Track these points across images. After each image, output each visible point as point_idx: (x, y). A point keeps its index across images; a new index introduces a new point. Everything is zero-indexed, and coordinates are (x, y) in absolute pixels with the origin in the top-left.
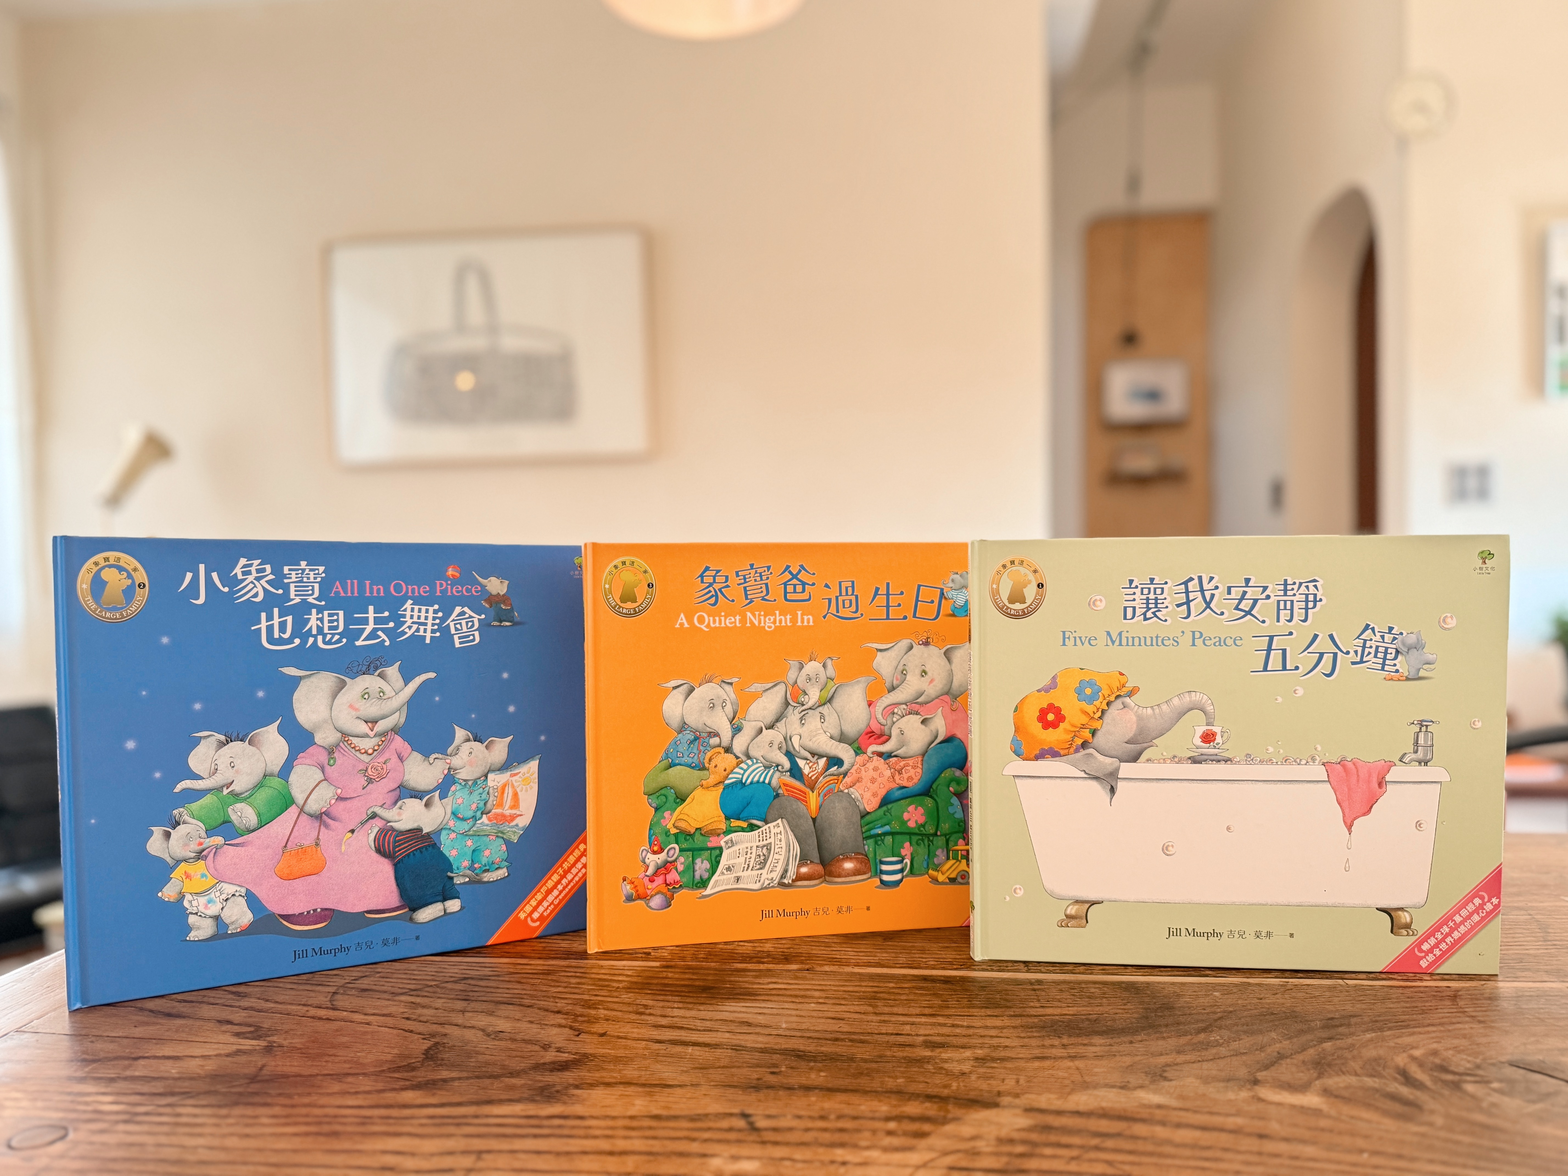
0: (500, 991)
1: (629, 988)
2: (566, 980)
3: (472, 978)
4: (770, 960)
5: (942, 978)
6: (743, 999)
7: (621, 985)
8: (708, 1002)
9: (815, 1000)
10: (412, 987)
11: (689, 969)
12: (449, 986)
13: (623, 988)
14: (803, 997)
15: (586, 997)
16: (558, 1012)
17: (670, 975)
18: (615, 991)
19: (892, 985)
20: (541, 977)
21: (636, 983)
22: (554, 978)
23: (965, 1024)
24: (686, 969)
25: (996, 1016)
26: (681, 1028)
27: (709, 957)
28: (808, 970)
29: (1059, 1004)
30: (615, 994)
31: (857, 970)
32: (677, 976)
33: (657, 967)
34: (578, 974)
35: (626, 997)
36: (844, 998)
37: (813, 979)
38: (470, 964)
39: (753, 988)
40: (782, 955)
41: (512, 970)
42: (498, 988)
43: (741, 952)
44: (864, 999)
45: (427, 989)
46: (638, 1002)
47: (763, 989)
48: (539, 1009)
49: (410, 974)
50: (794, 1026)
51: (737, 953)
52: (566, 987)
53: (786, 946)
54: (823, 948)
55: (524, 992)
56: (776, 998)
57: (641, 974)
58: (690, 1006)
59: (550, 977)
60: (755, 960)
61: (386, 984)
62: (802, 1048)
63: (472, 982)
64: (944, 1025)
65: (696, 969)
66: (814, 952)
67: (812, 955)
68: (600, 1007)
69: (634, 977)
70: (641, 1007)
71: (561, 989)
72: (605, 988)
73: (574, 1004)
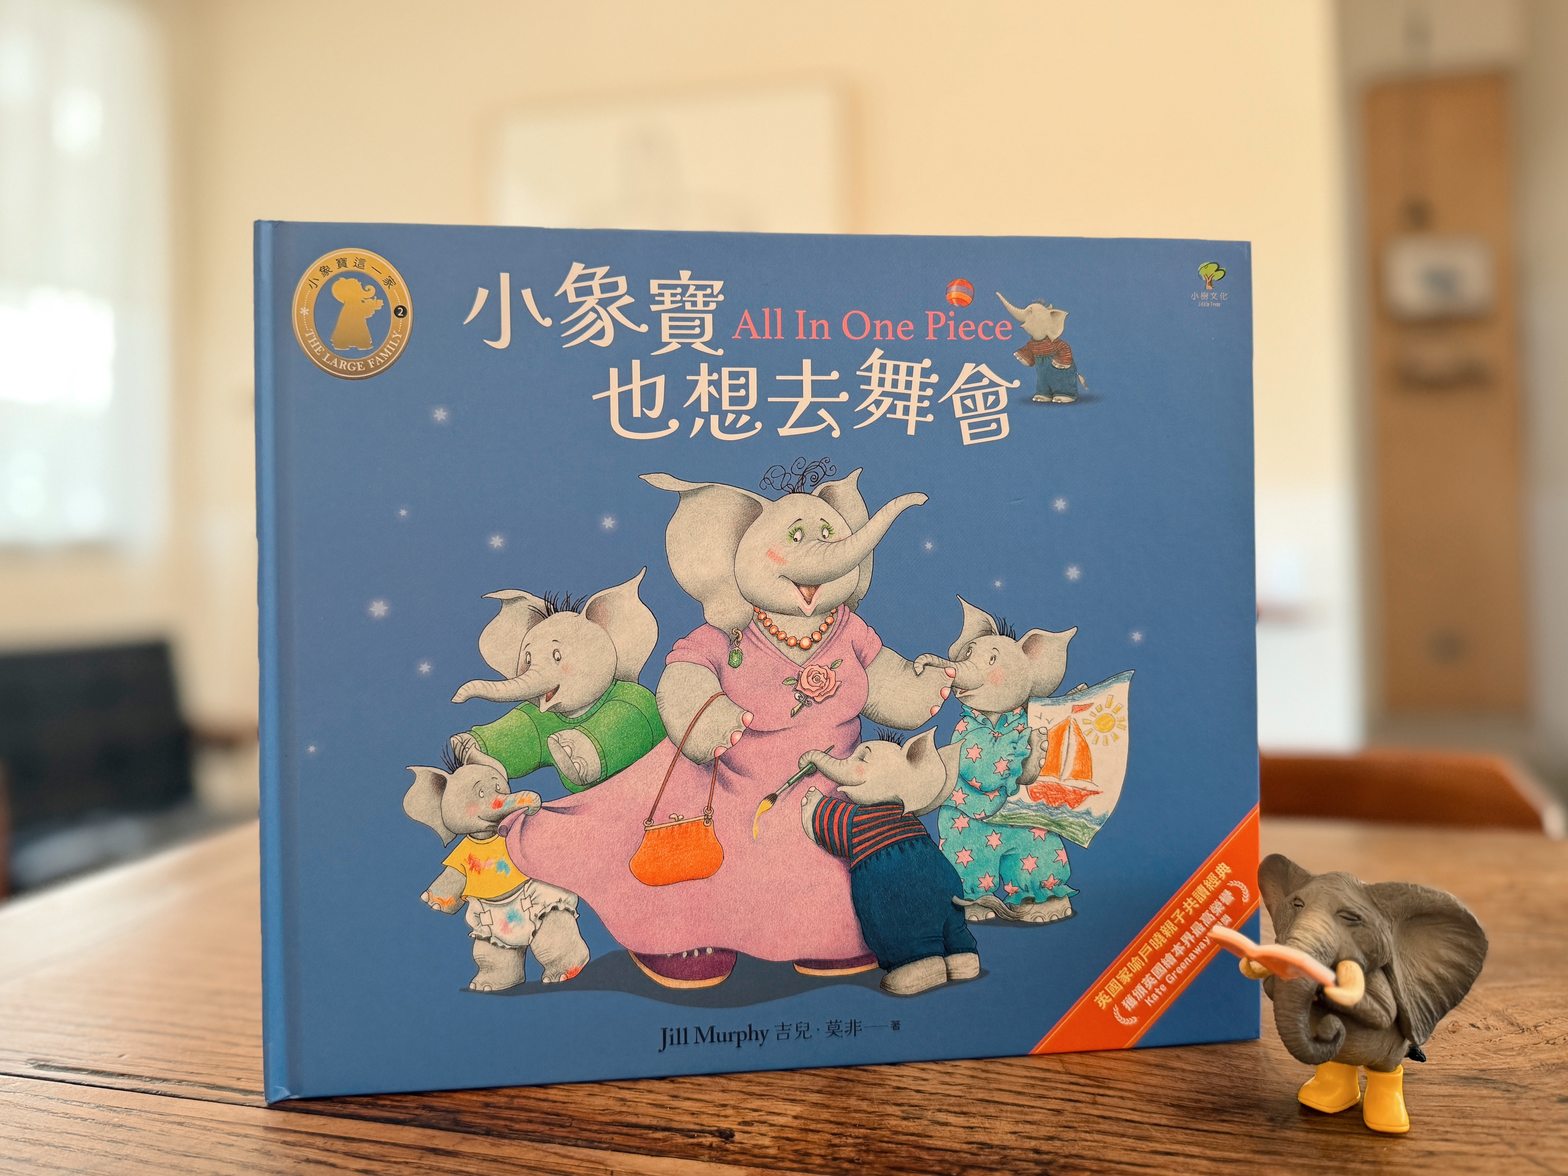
27: (865, 1157)
40: (1037, 1163)
43: (939, 1143)
51: (929, 1149)
53: (1044, 1131)
54: (1130, 1142)
66: (1111, 1155)
67: (1106, 1165)
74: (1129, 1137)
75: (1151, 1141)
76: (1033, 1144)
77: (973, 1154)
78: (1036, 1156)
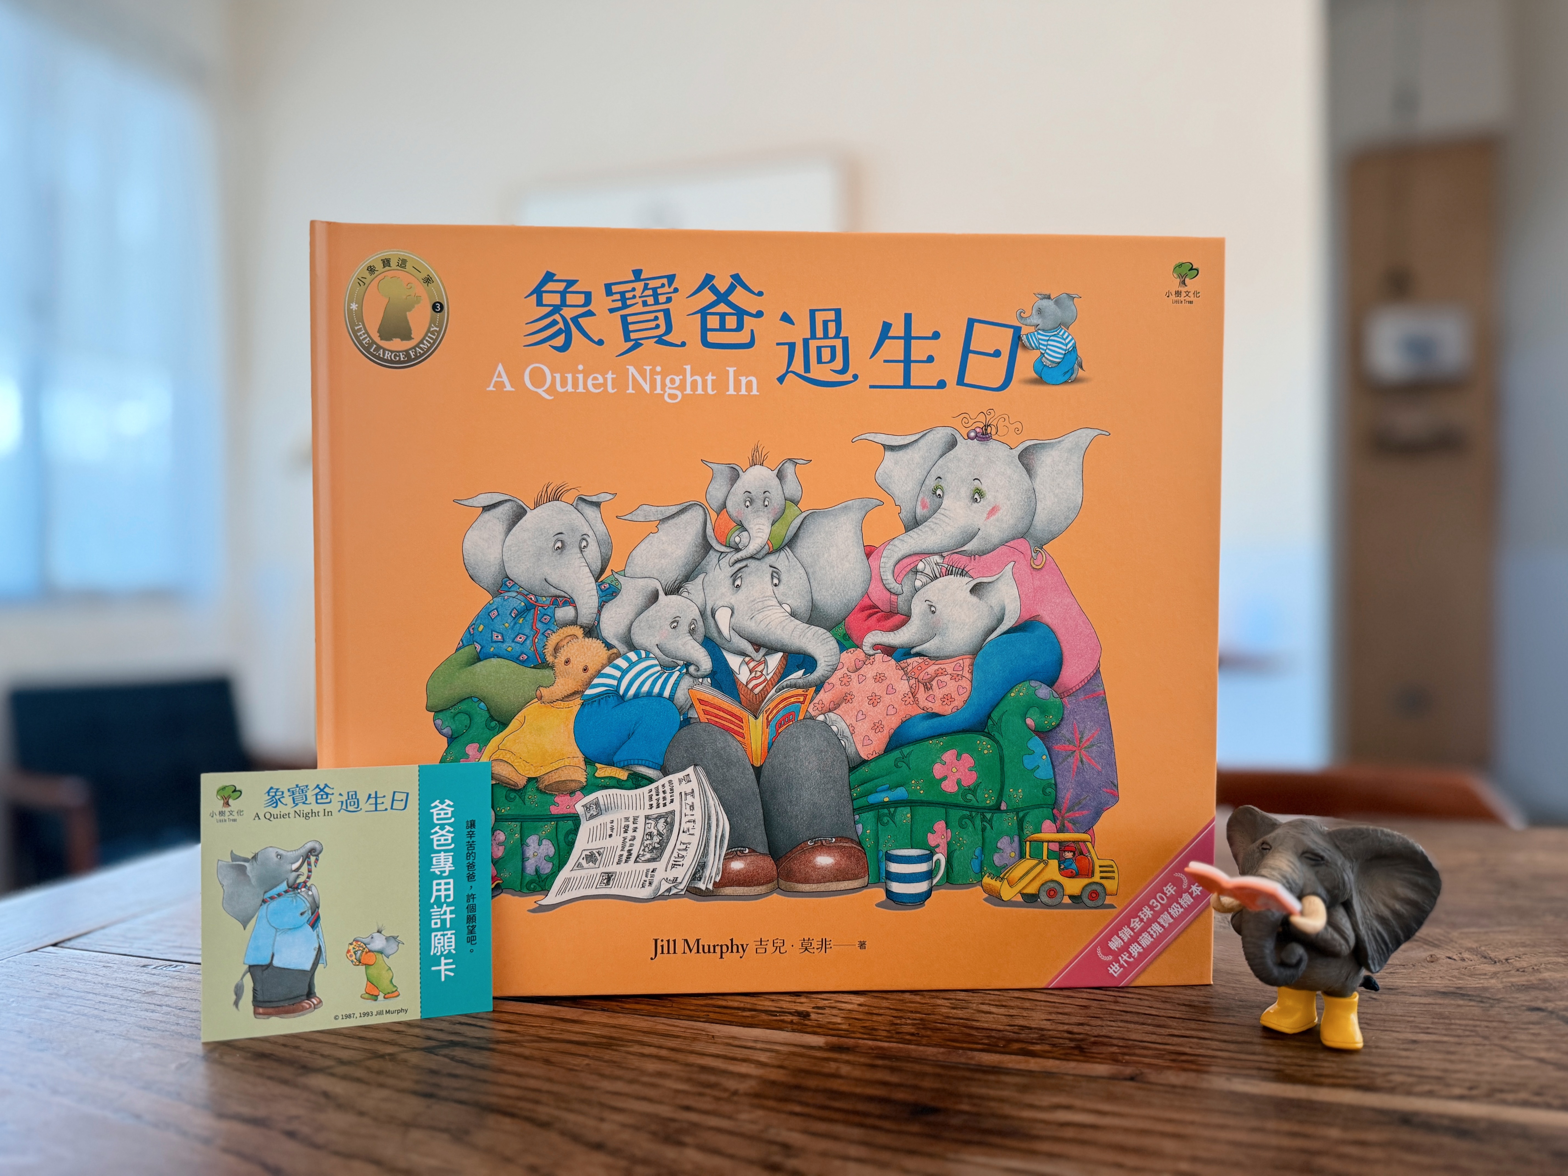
0: (503, 1078)
2: (636, 1062)
3: (463, 1045)
4: (1047, 1048)
7: (744, 1086)
8: (923, 1149)
10: (345, 1055)
12: (415, 1057)
13: (746, 1094)
15: (665, 1111)
16: (598, 1147)
17: (845, 1069)
18: (728, 1100)
20: (592, 1051)
21: (773, 1083)
22: (616, 1056)
24: (878, 1057)
27: (923, 1032)
28: (1132, 1079)
30: (727, 1108)
32: (857, 1073)
33: (820, 1048)
34: (664, 1053)
35: (749, 1118)
37: (1150, 1106)
39: (1021, 1119)
40: (1071, 1040)
41: (543, 1033)
42: (502, 1071)
43: (986, 1025)
46: (772, 1134)
47: (1044, 1121)
48: (563, 1133)
51: (977, 1029)
52: (632, 1082)
54: (1150, 1028)
55: (546, 1086)
56: (1075, 1150)
57: (786, 1063)
58: (885, 1156)
59: (608, 1055)
60: (1016, 1046)
63: (459, 1052)
65: (897, 1058)
66: (1134, 1036)
67: (1131, 1042)
68: (688, 1139)
69: (772, 1069)
70: (775, 1148)
71: (619, 1086)
72: (708, 1091)
73: (637, 1128)
74: (1149, 1025)
75: (1168, 1028)
76: (1066, 1027)
77: (1014, 1033)
78: (1070, 1036)
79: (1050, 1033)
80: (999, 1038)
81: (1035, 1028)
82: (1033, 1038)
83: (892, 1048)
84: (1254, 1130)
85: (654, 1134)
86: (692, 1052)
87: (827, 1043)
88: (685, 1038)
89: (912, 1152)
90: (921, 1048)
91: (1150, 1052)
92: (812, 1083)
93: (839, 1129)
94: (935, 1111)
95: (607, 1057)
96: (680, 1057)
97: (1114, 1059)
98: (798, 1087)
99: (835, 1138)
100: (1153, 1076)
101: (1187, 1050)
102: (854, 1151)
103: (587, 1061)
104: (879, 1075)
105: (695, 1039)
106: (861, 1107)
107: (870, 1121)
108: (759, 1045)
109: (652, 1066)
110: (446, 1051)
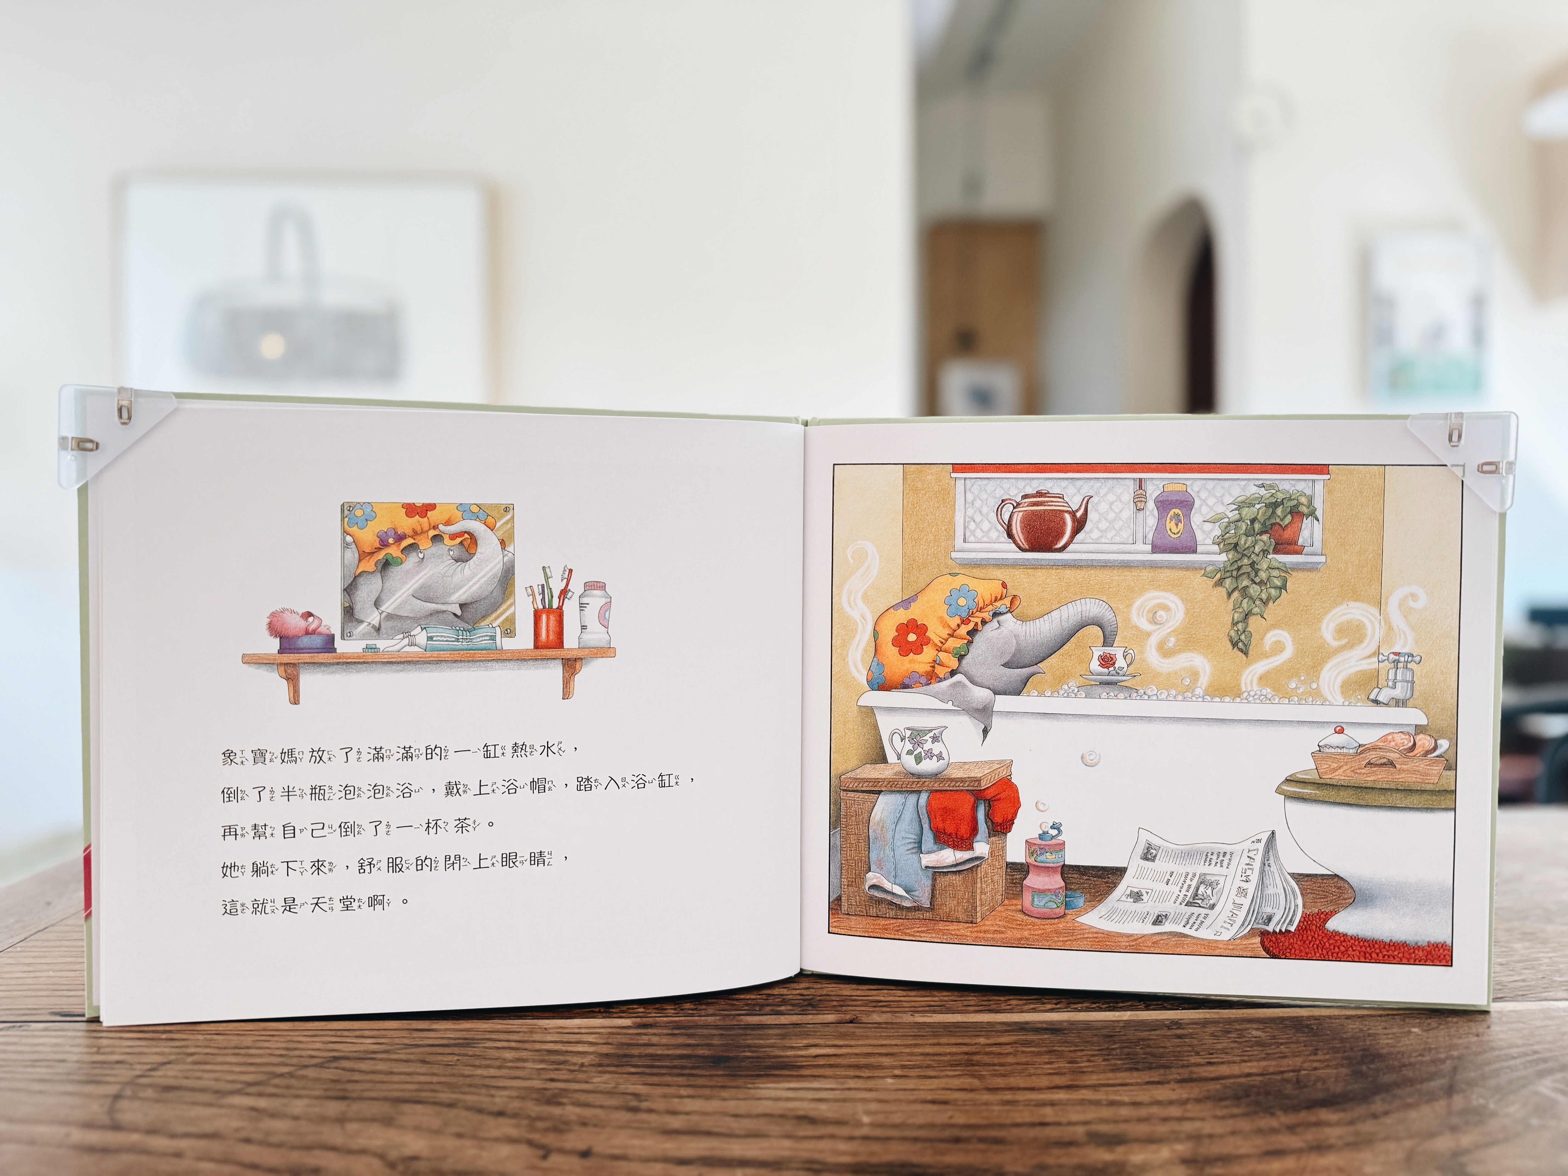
0: (396, 1078)
1: (600, 1065)
2: (495, 1053)
3: (347, 1058)
4: (789, 1008)
5: (1045, 1026)
6: (781, 1076)
7: (586, 1060)
8: (730, 1084)
9: (889, 1072)
11: (678, 1029)
12: (311, 1073)
13: (591, 1065)
14: (867, 1066)
15: (537, 1084)
16: (500, 1114)
17: (655, 1040)
18: (579, 1071)
19: (982, 1040)
20: (456, 1050)
21: (607, 1055)
22: (477, 1051)
23: (1126, 1099)
24: (674, 1028)
25: (1158, 1083)
26: (708, 1134)
28: (851, 1022)
29: (1227, 1058)
30: (581, 1076)
31: (919, 1019)
32: (664, 1041)
33: (629, 1027)
34: (513, 1044)
35: (601, 1081)
36: (928, 1067)
37: (867, 1037)
38: (339, 1033)
39: (787, 1057)
41: (406, 1041)
42: (391, 1073)
44: (957, 1065)
45: (276, 1081)
46: (622, 1087)
47: (802, 1056)
48: (468, 1109)
49: (245, 1055)
50: (880, 1118)
52: (500, 1067)
55: (435, 1079)
56: (828, 1072)
57: (610, 1041)
58: (707, 1092)
60: (768, 1009)
61: (206, 1075)
62: (915, 1159)
63: (347, 1064)
64: (1097, 1103)
65: (689, 1027)
68: (565, 1100)
69: (603, 1046)
70: (629, 1097)
71: (492, 1072)
72: (562, 1067)
73: (522, 1098)
79: (789, 997)
80: (754, 1005)
81: (777, 995)
82: (778, 1002)
83: (681, 1021)
84: (934, 1045)
85: (537, 1100)
86: (534, 1042)
87: (633, 1023)
88: (525, 1032)
89: (723, 1087)
90: (703, 1018)
91: (858, 1003)
92: (635, 1051)
93: (668, 1079)
94: (728, 1059)
95: (470, 1053)
96: (526, 1046)
97: (835, 1009)
98: (626, 1056)
99: (668, 1085)
100: (865, 1019)
101: (882, 999)
102: (683, 1092)
103: (456, 1058)
104: (681, 1040)
105: (531, 1032)
106: (676, 1063)
107: (687, 1071)
108: (583, 1031)
109: (509, 1055)
110: (334, 1065)
